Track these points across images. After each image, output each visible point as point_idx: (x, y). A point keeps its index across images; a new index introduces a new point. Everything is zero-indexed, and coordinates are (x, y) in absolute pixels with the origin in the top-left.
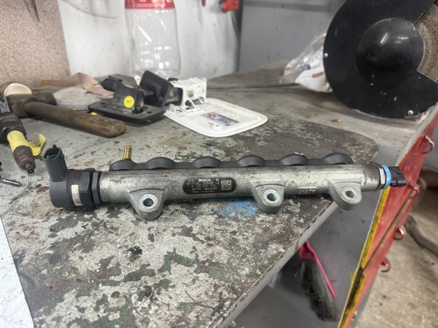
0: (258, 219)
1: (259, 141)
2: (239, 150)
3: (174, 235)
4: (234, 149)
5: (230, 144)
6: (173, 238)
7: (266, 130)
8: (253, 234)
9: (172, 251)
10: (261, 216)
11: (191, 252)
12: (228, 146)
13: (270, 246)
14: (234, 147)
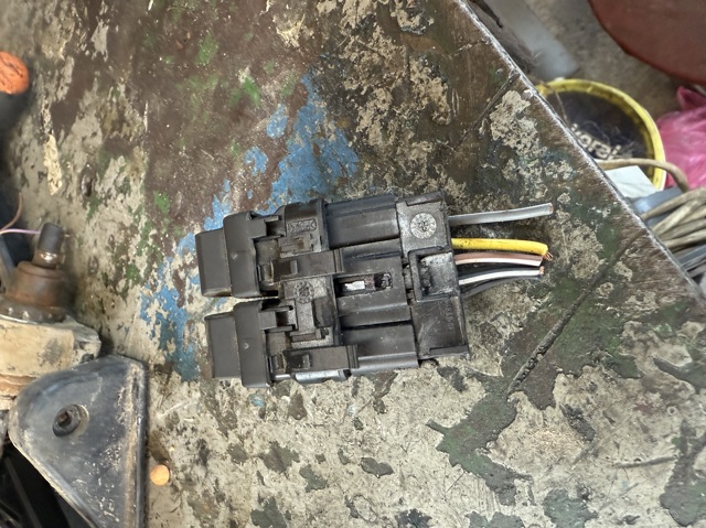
0: (376, 137)
1: (91, 47)
2: (114, 115)
3: (381, 408)
4: (108, 126)
5: (95, 134)
6: (392, 415)
7: (57, 14)
8: (432, 174)
9: (440, 437)
10: (365, 123)
11: (461, 388)
12: (98, 141)
13: (496, 134)
14: (102, 123)
